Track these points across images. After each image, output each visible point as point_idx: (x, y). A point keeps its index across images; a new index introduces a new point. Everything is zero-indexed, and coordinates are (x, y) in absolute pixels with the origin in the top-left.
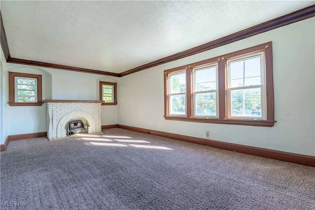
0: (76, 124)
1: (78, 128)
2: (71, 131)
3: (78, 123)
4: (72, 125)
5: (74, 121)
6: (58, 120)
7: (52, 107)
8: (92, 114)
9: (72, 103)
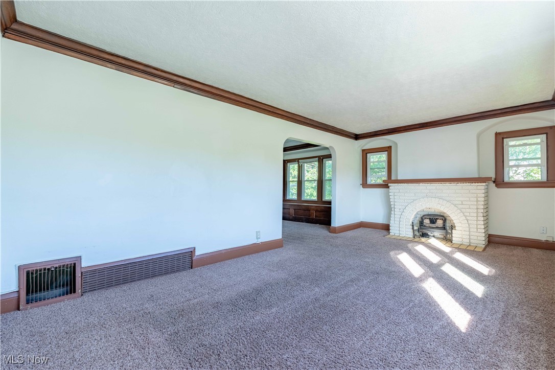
0: (433, 221)
1: (437, 228)
2: (425, 231)
3: (438, 220)
4: (427, 221)
5: (428, 215)
6: (402, 210)
7: (394, 191)
8: (461, 206)
9: (421, 184)
